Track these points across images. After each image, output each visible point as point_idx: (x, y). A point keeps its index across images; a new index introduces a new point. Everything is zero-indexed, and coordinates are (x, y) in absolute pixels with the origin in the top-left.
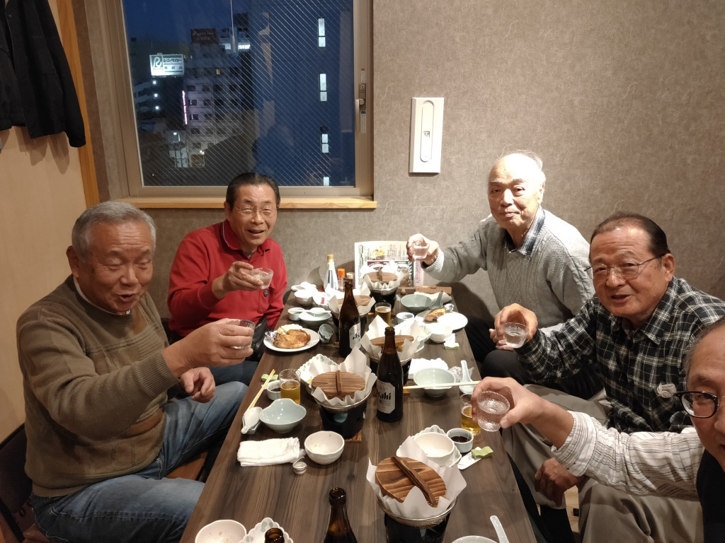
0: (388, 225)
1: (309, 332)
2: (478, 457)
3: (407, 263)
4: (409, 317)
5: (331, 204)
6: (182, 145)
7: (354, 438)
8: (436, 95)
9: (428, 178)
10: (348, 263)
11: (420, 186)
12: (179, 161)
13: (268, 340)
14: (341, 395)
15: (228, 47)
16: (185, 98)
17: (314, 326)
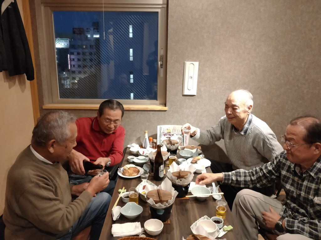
0: (173, 118)
1: (139, 168)
2: (226, 231)
3: (181, 135)
4: (184, 161)
5: (147, 108)
6: (68, 78)
7: (167, 222)
8: (195, 61)
9: (191, 97)
10: (154, 135)
11: (187, 101)
12: (66, 85)
13: (119, 172)
14: (161, 201)
15: (89, 36)
16: (69, 57)
17: (141, 165)
